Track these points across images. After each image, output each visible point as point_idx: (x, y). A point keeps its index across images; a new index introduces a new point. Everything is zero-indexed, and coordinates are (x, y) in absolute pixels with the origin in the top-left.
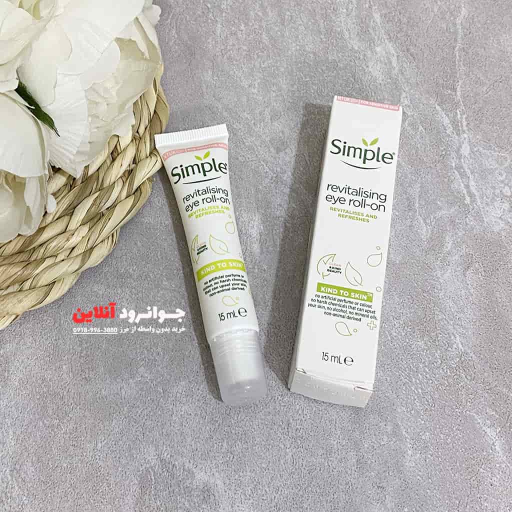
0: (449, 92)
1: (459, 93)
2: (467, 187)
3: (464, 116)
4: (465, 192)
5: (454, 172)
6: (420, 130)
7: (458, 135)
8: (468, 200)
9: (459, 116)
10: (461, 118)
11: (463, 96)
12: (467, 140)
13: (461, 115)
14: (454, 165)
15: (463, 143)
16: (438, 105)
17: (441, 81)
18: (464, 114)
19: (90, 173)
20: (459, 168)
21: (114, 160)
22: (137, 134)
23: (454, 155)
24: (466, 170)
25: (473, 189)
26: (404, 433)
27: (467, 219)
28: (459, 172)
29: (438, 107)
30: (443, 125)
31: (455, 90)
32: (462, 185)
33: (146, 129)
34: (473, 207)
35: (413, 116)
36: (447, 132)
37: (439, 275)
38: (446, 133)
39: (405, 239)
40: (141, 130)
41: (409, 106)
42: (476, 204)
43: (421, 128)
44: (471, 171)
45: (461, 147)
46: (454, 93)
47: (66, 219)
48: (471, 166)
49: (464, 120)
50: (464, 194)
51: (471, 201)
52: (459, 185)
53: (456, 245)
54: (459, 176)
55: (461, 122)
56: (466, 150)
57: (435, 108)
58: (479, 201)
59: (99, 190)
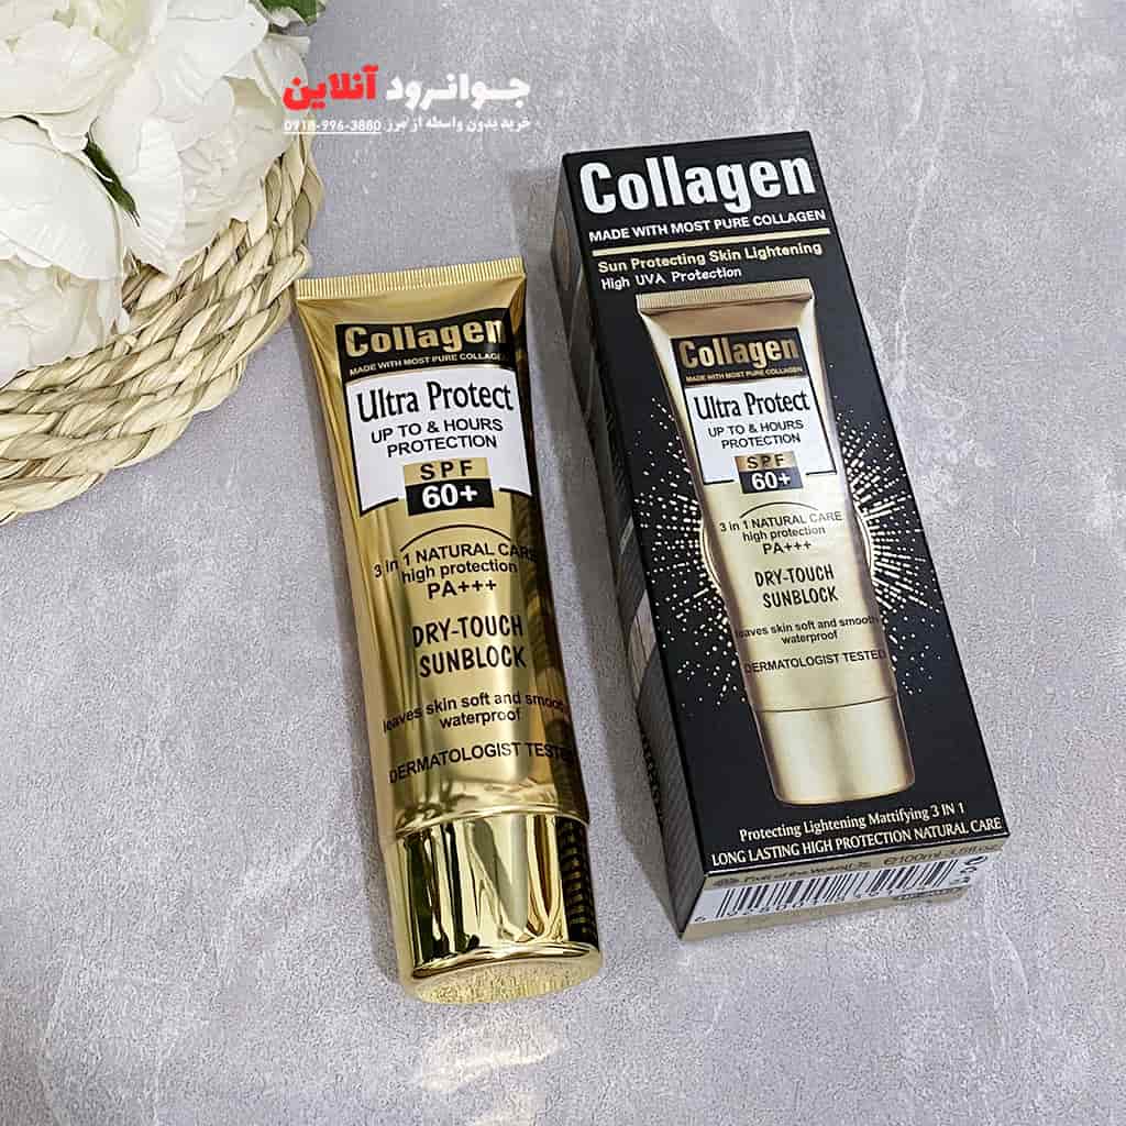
0: (889, 292)
1: (903, 298)
3: (905, 334)
9: (898, 332)
10: (901, 335)
11: (909, 302)
12: (903, 370)
13: (900, 330)
15: (898, 374)
16: (868, 309)
17: (878, 275)
18: (906, 330)
21: (239, 259)
22: (274, 223)
29: (868, 315)
31: (897, 290)
33: (288, 215)
40: (281, 218)
45: (894, 379)
46: (894, 295)
49: (904, 339)
55: (899, 343)
56: (900, 385)
59: (219, 301)
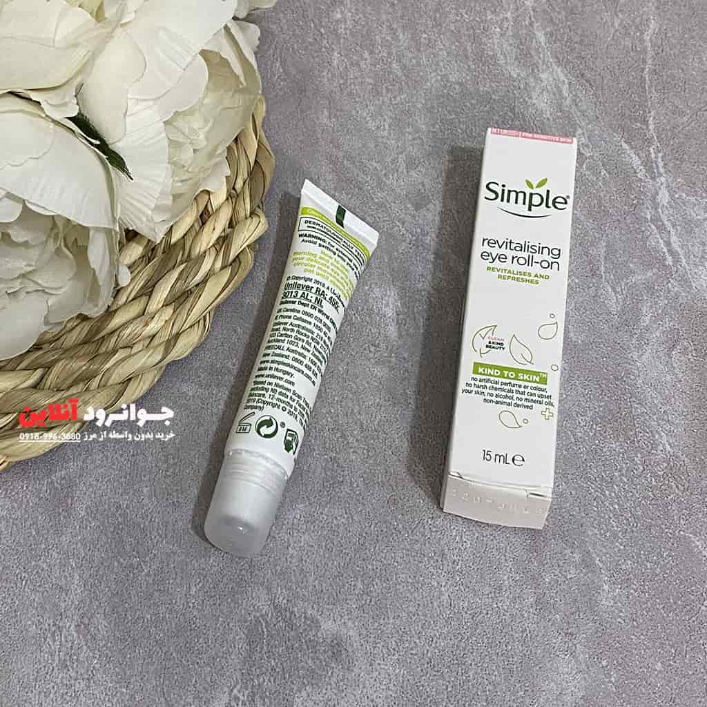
0: (639, 124)
1: (651, 127)
2: (668, 244)
3: (660, 155)
4: (665, 250)
5: (649, 226)
6: (602, 174)
7: (653, 178)
8: (669, 261)
10: (656, 157)
11: (657, 129)
12: (664, 185)
13: (655, 153)
14: (649, 217)
15: (660, 188)
16: (625, 142)
17: (627, 112)
18: (660, 152)
19: (174, 240)
20: (656, 220)
21: (204, 224)
22: (233, 191)
23: (648, 203)
24: (666, 223)
25: (676, 246)
26: (597, 562)
27: (670, 285)
28: (656, 226)
29: (625, 146)
30: (632, 167)
31: (645, 122)
32: (661, 241)
33: (244, 183)
34: (677, 269)
35: (592, 157)
36: (638, 175)
37: (635, 358)
38: (637, 177)
39: (588, 312)
40: (239, 185)
41: (586, 146)
42: (681, 266)
43: (604, 172)
44: (672, 224)
45: (657, 194)
46: (644, 127)
47: (144, 299)
48: (671, 218)
49: (660, 160)
50: (664, 253)
51: (673, 262)
52: (656, 241)
53: (657, 318)
54: (656, 231)
55: (656, 162)
56: (664, 197)
57: (621, 146)
58: (684, 261)
59: (186, 261)
